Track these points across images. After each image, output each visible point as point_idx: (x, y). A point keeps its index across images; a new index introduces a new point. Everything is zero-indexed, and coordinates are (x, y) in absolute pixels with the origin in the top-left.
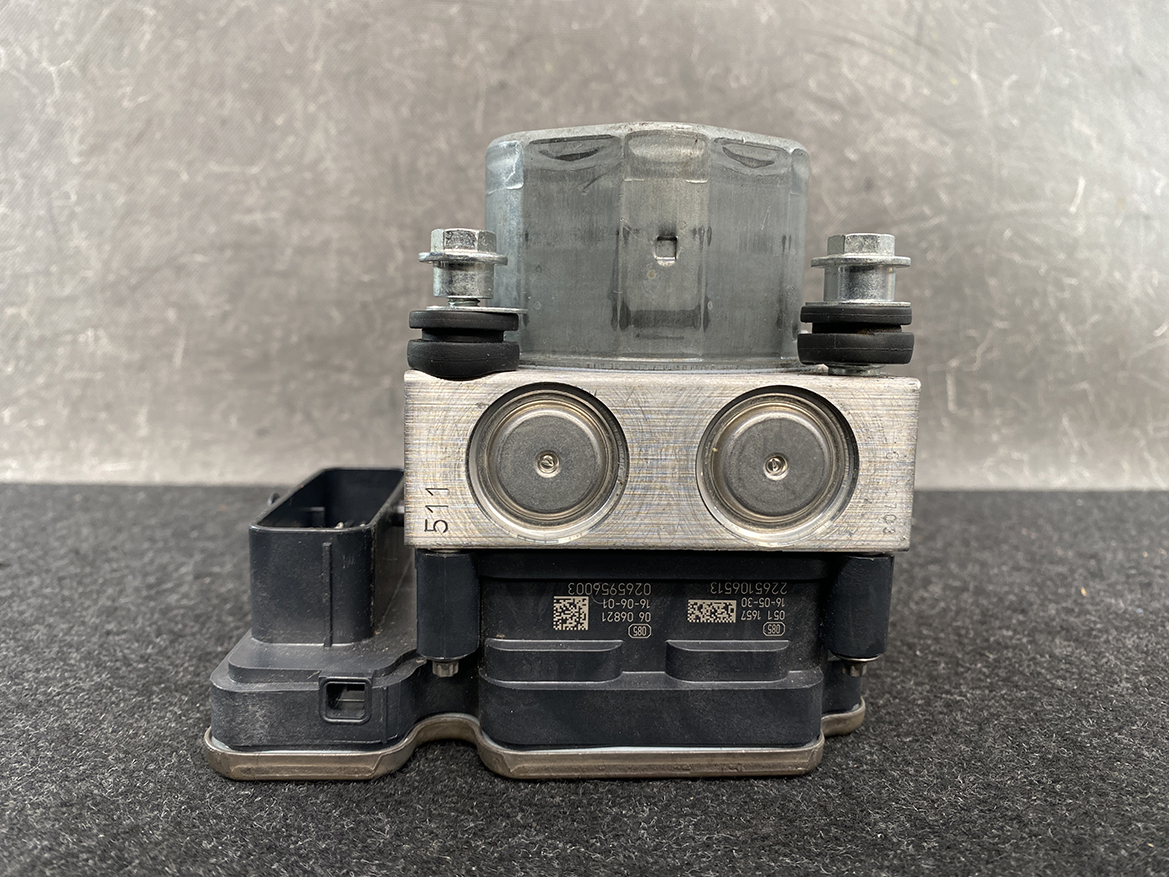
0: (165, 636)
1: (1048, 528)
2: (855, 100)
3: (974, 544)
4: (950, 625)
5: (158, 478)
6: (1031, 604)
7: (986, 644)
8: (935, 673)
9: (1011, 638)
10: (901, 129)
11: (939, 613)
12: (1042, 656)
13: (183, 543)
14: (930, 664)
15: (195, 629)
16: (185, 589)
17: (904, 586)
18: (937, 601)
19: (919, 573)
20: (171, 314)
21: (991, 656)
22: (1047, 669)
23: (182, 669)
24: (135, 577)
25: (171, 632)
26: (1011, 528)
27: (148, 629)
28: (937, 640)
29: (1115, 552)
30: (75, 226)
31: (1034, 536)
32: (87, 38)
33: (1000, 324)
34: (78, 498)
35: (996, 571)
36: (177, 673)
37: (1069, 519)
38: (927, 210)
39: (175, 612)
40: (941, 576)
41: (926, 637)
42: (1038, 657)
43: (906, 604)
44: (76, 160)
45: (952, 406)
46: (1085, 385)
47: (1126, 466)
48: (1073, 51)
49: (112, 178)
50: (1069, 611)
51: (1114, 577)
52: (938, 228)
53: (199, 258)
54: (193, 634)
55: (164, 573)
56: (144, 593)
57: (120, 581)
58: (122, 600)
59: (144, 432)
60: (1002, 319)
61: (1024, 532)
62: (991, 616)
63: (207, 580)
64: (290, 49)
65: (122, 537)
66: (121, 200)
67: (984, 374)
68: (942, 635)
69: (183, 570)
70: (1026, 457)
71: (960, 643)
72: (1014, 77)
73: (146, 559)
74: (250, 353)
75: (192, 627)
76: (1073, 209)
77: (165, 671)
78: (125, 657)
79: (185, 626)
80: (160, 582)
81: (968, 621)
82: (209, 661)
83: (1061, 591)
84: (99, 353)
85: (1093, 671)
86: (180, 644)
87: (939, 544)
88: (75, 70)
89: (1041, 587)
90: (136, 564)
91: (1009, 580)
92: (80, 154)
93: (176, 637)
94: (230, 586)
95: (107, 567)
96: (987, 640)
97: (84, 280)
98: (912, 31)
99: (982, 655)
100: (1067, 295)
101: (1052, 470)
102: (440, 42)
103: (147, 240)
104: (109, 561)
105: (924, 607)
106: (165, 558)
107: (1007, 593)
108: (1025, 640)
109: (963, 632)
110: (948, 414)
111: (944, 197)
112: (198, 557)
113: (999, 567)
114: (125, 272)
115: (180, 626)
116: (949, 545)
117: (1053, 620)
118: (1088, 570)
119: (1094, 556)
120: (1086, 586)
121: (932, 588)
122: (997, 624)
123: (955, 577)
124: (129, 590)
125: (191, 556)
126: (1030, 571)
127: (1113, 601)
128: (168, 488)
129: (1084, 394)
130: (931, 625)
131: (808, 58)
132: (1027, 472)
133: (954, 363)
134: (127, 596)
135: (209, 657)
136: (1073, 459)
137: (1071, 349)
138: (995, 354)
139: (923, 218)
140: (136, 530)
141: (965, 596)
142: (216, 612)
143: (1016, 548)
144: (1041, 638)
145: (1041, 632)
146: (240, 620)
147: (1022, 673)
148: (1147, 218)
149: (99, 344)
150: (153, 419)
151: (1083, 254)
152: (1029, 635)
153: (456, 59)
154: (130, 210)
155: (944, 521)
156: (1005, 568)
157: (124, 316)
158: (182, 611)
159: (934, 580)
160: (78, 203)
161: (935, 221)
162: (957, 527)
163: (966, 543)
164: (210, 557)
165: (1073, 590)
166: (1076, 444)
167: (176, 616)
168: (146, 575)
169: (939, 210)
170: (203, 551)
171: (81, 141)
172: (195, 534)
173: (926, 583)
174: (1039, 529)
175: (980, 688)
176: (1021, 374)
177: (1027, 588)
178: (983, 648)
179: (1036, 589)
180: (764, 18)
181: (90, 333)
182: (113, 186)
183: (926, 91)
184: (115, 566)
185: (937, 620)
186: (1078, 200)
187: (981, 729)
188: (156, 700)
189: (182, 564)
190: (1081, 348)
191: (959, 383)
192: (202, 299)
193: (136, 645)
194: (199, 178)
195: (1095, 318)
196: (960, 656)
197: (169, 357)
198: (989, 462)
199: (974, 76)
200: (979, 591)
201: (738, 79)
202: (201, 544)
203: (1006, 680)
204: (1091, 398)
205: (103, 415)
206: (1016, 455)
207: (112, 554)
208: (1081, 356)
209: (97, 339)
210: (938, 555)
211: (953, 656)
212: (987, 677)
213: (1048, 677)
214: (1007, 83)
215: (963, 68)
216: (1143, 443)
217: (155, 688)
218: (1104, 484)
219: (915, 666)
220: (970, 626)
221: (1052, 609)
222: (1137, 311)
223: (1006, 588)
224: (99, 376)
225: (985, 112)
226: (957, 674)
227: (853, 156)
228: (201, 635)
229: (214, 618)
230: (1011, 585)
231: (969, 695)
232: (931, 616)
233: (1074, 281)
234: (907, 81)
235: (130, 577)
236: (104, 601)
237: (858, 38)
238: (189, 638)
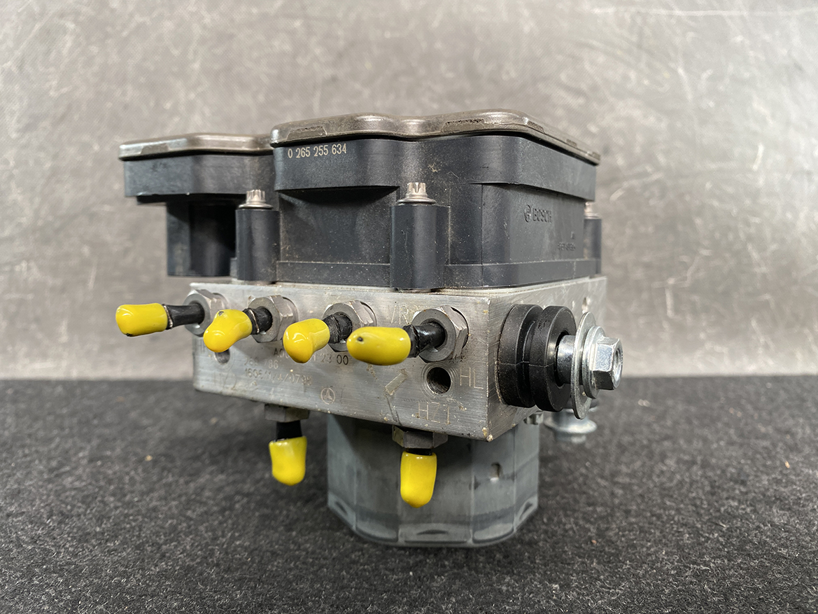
0: (54, 518)
1: (749, 407)
2: (595, 88)
3: (696, 422)
4: (687, 496)
5: (75, 374)
6: (748, 476)
7: (718, 514)
8: (681, 543)
9: (737, 508)
10: (630, 110)
11: (677, 485)
12: (765, 525)
13: (85, 430)
14: (677, 534)
15: (81, 510)
16: (80, 471)
17: (646, 460)
18: (673, 473)
19: (657, 449)
20: (86, 250)
21: (724, 526)
22: (771, 538)
23: (63, 550)
24: (40, 461)
25: (62, 513)
26: (722, 408)
27: (42, 510)
28: (678, 511)
29: (803, 428)
30: (13, 185)
31: (739, 414)
32: (23, 46)
33: (705, 252)
34: (10, 392)
35: (715, 446)
36: (59, 553)
37: (763, 399)
38: (649, 169)
39: (68, 493)
40: (674, 451)
41: (671, 508)
42: (762, 526)
43: (650, 477)
44: (14, 135)
45: (670, 313)
46: (767, 297)
47: (799, 356)
48: (751, 53)
49: (41, 148)
50: (778, 482)
51: (807, 450)
52: (658, 182)
53: (107, 208)
54: (79, 515)
55: (66, 456)
56: (46, 476)
57: (28, 465)
58: (28, 483)
59: (64, 339)
60: (706, 248)
61: (732, 411)
62: (719, 487)
63: (99, 463)
64: (176, 52)
65: (39, 424)
66: (48, 165)
67: (694, 289)
68: (682, 506)
69: (81, 455)
70: (725, 350)
71: (698, 513)
72: (709, 72)
73: (53, 446)
74: (145, 278)
75: (79, 507)
76: (755, 167)
77: (49, 551)
78: (18, 538)
79: (73, 506)
80: (61, 465)
81: (700, 492)
82: (87, 541)
83: (769, 463)
84: (31, 279)
85: (808, 539)
86: (66, 524)
87: (669, 423)
88: (14, 69)
89: (753, 459)
90: (43, 449)
91: (728, 454)
92: (18, 131)
93: (65, 516)
94: (117, 468)
95: (20, 453)
96: (719, 511)
97: (19, 225)
98: (634, 39)
99: (717, 524)
100: (752, 230)
101: (745, 359)
102: (288, 47)
103: (67, 194)
104: (23, 446)
105: (664, 480)
106: (69, 444)
107: (728, 466)
108: (748, 510)
109: (698, 503)
110: (667, 319)
111: (662, 159)
112: (95, 442)
113: (717, 442)
114: (50, 218)
115: (69, 507)
116: (676, 423)
117: (768, 490)
118: (785, 444)
119: (788, 432)
120: (787, 458)
121: (668, 462)
122: (725, 495)
123: (684, 452)
124: (35, 473)
125: (89, 441)
126: (741, 445)
127: (811, 472)
128: (82, 383)
129: (767, 303)
130: (672, 496)
131: (560, 58)
132: (727, 361)
133: (671, 281)
134: (31, 480)
135: (88, 537)
136: (760, 351)
137: (757, 270)
138: (702, 274)
139: (646, 174)
140: (50, 418)
141: (695, 468)
142: (101, 492)
143: (727, 425)
144: (761, 508)
145: (760, 501)
146: (119, 500)
147: (751, 541)
148: (809, 173)
149: (29, 272)
150: (72, 328)
151: (764, 200)
152: (751, 505)
153: (300, 60)
154: (55, 173)
155: (670, 402)
156: (722, 443)
157: (49, 251)
158: (73, 493)
159: (669, 454)
160: (16, 167)
161: (656, 177)
162: (680, 407)
163: (689, 422)
164: (106, 442)
165: (778, 463)
166: (762, 340)
167: (67, 497)
168: (50, 459)
169: (658, 168)
170: (99, 437)
171: (18, 121)
172: (96, 422)
173: (663, 457)
174: (743, 409)
175: (719, 557)
176: (720, 288)
177: (743, 461)
178: (716, 518)
179: (749, 462)
180: (526, 29)
181: (24, 265)
182: (42, 155)
183: (646, 82)
184: (27, 451)
185: (676, 492)
186: (759, 161)
187: (726, 599)
188: (36, 582)
189: (81, 449)
190: (764, 269)
191: (676, 297)
192: (109, 238)
193: (30, 526)
194: (107, 149)
195: (774, 247)
196: (699, 526)
197: (85, 282)
198: (699, 354)
199: (681, 71)
200: (705, 465)
201: (508, 73)
202: (98, 431)
203: (741, 549)
204: (772, 305)
205: (33, 327)
206: (718, 348)
207: (28, 441)
208: (764, 275)
209: (29, 268)
210: (669, 432)
211: (694, 526)
212: (724, 546)
213: (773, 545)
214: (705, 75)
215: (672, 65)
216: (811, 339)
217: (37, 570)
218: (783, 370)
219: (664, 537)
220: (703, 497)
221: (765, 480)
222: (804, 241)
223: (726, 461)
224: (30, 297)
225: (690, 97)
226: (699, 544)
227: (593, 129)
228: (85, 515)
229: (99, 499)
230: (730, 458)
231: (712, 565)
232: (671, 488)
233: (757, 220)
234: (633, 75)
235: (37, 462)
236: (12, 485)
237: (595, 43)
238: (75, 519)
